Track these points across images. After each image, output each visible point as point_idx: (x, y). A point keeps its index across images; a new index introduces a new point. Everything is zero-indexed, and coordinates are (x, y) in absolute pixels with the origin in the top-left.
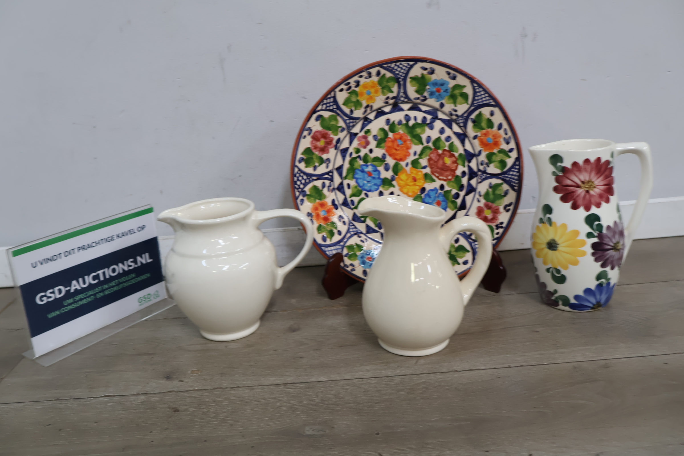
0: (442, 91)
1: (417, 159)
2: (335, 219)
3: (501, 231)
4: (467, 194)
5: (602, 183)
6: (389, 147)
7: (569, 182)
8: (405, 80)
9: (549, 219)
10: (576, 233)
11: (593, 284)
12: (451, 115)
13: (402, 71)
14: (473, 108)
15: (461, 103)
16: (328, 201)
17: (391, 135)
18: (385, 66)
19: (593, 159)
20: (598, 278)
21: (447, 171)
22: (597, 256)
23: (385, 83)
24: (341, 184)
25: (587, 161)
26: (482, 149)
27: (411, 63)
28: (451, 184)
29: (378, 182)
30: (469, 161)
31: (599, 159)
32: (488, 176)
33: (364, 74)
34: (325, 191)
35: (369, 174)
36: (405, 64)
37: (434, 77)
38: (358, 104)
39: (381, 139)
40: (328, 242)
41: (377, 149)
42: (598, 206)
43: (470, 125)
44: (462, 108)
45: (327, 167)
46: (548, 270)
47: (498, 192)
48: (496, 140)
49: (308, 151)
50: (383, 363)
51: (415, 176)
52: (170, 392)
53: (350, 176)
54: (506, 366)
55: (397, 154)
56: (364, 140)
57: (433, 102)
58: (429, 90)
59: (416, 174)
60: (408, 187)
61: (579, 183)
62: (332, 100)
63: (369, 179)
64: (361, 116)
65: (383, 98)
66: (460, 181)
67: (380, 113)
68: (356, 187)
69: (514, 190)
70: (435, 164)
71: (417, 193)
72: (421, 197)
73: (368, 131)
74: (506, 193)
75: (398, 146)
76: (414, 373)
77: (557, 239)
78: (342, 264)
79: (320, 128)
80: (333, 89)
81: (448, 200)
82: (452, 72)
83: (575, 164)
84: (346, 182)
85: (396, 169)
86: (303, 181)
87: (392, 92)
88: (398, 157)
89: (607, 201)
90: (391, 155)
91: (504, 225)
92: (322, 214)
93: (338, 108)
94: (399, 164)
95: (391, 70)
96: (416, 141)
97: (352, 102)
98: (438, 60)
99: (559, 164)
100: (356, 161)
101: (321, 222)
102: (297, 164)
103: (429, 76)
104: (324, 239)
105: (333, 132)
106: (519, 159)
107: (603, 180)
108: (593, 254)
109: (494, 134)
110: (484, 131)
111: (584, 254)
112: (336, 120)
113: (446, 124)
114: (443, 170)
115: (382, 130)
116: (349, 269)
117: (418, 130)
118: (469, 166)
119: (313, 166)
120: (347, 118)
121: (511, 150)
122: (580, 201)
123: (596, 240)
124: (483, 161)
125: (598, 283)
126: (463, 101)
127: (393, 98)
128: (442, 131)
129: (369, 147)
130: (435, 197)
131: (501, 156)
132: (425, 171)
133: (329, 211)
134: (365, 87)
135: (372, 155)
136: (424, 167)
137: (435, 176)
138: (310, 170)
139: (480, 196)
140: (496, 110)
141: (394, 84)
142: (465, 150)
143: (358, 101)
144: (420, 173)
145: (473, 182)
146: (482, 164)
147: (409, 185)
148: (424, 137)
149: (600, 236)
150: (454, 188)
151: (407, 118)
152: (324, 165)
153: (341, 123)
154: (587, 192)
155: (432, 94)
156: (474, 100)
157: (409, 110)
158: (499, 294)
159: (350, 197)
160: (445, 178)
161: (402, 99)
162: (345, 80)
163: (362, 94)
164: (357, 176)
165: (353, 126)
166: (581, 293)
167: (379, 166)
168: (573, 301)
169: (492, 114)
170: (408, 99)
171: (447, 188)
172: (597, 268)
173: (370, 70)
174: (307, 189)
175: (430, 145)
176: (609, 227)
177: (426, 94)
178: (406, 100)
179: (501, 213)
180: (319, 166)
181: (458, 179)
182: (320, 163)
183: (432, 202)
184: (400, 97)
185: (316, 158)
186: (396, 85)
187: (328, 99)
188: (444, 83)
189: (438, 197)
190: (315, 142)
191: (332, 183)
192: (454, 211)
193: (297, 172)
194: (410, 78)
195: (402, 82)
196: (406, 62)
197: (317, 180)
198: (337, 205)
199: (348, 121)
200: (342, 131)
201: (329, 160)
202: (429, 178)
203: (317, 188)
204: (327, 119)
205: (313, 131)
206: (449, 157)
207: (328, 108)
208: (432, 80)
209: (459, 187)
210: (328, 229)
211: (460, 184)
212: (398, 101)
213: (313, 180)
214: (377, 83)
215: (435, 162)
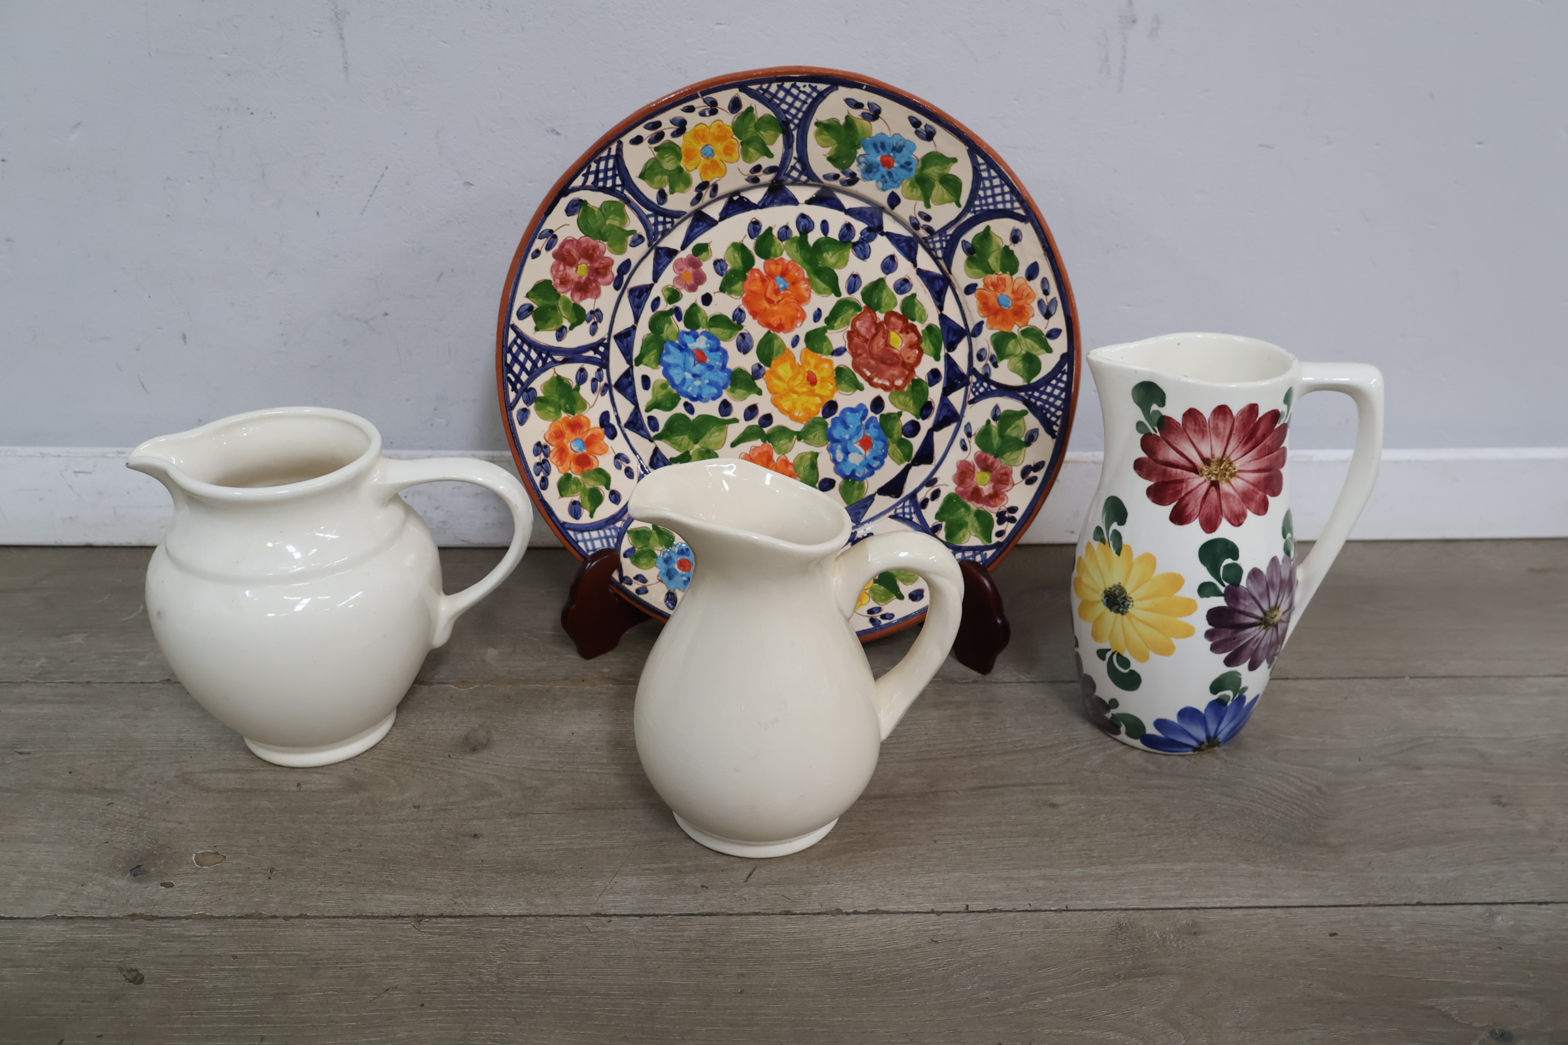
0: (896, 165)
1: (824, 330)
2: (605, 462)
3: (1009, 527)
4: (938, 426)
5: (1254, 466)
6: (753, 293)
7: (1173, 456)
8: (803, 127)
9: (1117, 536)
10: (1176, 581)
11: (1202, 700)
12: (916, 226)
13: (798, 104)
14: (969, 215)
15: (942, 202)
16: (592, 418)
17: (759, 263)
18: (755, 87)
19: (1236, 408)
20: (1216, 687)
21: (892, 365)
22: (1218, 639)
23: (752, 129)
24: (628, 374)
25: (1222, 411)
26: (985, 320)
27: (821, 87)
28: (902, 398)
29: (721, 377)
30: (951, 347)
31: (1253, 408)
32: (993, 388)
33: (698, 103)
34: (585, 390)
35: (700, 357)
36: (805, 87)
37: (877, 128)
38: (679, 178)
39: (733, 271)
40: (585, 519)
41: (721, 294)
42: (1237, 520)
43: (960, 256)
44: (943, 214)
45: (593, 332)
46: (1101, 654)
47: (1011, 432)
48: (1020, 303)
49: (542, 289)
50: (668, 871)
51: (814, 371)
52: (133, 916)
53: (652, 356)
54: (960, 906)
55: (773, 313)
56: (691, 270)
57: (872, 190)
58: (862, 159)
59: (816, 367)
60: (795, 396)
61: (1198, 461)
62: (611, 163)
63: (698, 368)
64: (688, 209)
65: (747, 168)
66: (926, 394)
67: (736, 204)
68: (664, 386)
69: (1050, 431)
70: (867, 346)
71: (818, 412)
72: (826, 424)
73: (702, 249)
74: (1031, 438)
75: (777, 292)
76: (736, 910)
77: (1128, 589)
78: (616, 576)
79: (577, 234)
80: (615, 136)
81: (891, 437)
82: (924, 120)
83: (1192, 415)
84: (638, 372)
85: (767, 352)
86: (529, 365)
87: (770, 155)
88: (774, 321)
89: (1262, 508)
90: (754, 315)
91: (1018, 516)
92: (574, 446)
93: (627, 183)
94: (777, 338)
95: (770, 100)
96: (821, 285)
97: (664, 172)
98: (890, 86)
99: (1154, 407)
100: (670, 323)
101: (570, 469)
102: (514, 319)
103: (866, 123)
104: (575, 509)
105: (610, 245)
106: (1070, 358)
107: (1255, 460)
108: (1209, 635)
109: (1016, 287)
110: (994, 277)
111: (1189, 632)
112: (623, 216)
113: (900, 249)
114: (883, 362)
115: (740, 248)
116: (632, 588)
117: (830, 258)
118: (948, 358)
119: (559, 327)
120: (647, 212)
121: (1053, 334)
122: (1193, 506)
123: (1220, 602)
124: (983, 350)
125: (1215, 697)
126: (947, 196)
127: (771, 170)
128: (889, 265)
129: (702, 290)
130: (859, 428)
131: (1027, 345)
132: (838, 361)
133: (589, 443)
134: (698, 136)
135: (710, 311)
136: (839, 352)
137: (863, 375)
138: (547, 338)
139: (969, 435)
140: (1027, 230)
141: (777, 136)
142: (943, 318)
143: (680, 170)
144: (826, 366)
145: (956, 398)
146: (980, 358)
147: (796, 393)
148: (843, 276)
149: (1233, 594)
150: (906, 408)
151: (805, 224)
152: (585, 327)
153: (634, 224)
154: (1215, 484)
155: (869, 170)
156: (973, 195)
157: (810, 202)
158: (988, 678)
159: (647, 410)
160: (887, 383)
161: (795, 174)
162: (648, 115)
163: (690, 155)
164: (666, 359)
165: (666, 233)
166: (1173, 717)
167: (725, 340)
168: (1151, 730)
169: (1016, 238)
170: (811, 177)
171: (889, 408)
172: (1216, 666)
173: (715, 96)
174: (538, 384)
175: (857, 296)
176: (1255, 573)
177: (854, 168)
178: (804, 178)
179: (1014, 485)
180: (571, 328)
181: (919, 388)
182: (575, 320)
183: (850, 439)
184: (789, 168)
185: (565, 309)
186: (780, 138)
187: (601, 159)
188: (903, 146)
189: (867, 427)
190: (565, 269)
191: (604, 371)
192: (903, 466)
193: (515, 342)
194: (817, 124)
195: (795, 133)
196: (807, 84)
197: (564, 362)
198: (613, 427)
199: (652, 220)
200: (635, 244)
201: (599, 313)
202: (847, 378)
203: (565, 381)
204: (596, 210)
205: (560, 240)
206: (901, 332)
207: (601, 184)
208: (874, 134)
209: (921, 407)
210: (588, 487)
211: (923, 402)
212: (783, 177)
213: (556, 362)
214: (731, 130)
215: (866, 340)
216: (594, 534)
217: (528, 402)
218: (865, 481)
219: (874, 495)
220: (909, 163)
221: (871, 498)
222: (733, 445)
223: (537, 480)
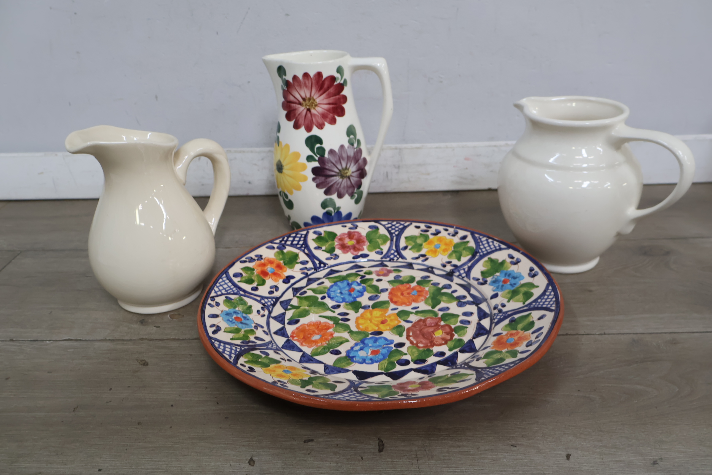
1: (412, 313)
2: (270, 282)
4: (418, 370)
6: (399, 289)
8: (481, 257)
12: (495, 308)
13: (488, 248)
14: (526, 308)
15: (517, 301)
16: (288, 272)
17: (414, 284)
18: (477, 235)
23: (460, 249)
24: (319, 279)
26: (492, 345)
27: (503, 246)
29: (349, 299)
30: (462, 351)
34: (298, 266)
35: (351, 290)
36: (496, 244)
37: (514, 268)
38: (419, 247)
39: (401, 280)
41: (387, 282)
43: (505, 321)
45: (327, 259)
48: (519, 341)
49: (332, 236)
51: (389, 320)
53: (335, 280)
55: (398, 297)
56: (385, 272)
57: (489, 289)
58: (495, 277)
59: (391, 319)
60: (369, 321)
62: (401, 227)
63: (345, 292)
64: (409, 259)
65: (446, 259)
66: (429, 356)
67: (429, 270)
68: (325, 288)
70: (423, 326)
71: (369, 331)
72: (367, 336)
73: (398, 271)
75: (409, 294)
78: (212, 295)
79: (364, 234)
80: (412, 221)
81: (390, 359)
82: (537, 269)
84: (324, 280)
85: (379, 305)
87: (459, 260)
88: (395, 299)
90: (390, 293)
92: (269, 269)
93: (398, 237)
94: (389, 304)
95: (479, 243)
97: (415, 242)
100: (356, 277)
101: (257, 269)
102: (311, 231)
103: (510, 265)
104: (238, 275)
105: (369, 246)
109: (523, 335)
110: (514, 331)
112: (385, 242)
113: (479, 313)
114: (423, 335)
115: (412, 278)
116: (210, 301)
117: (445, 299)
118: (456, 354)
119: (320, 246)
120: (394, 248)
126: (521, 299)
127: (455, 266)
128: (467, 314)
130: (380, 346)
132: (403, 324)
133: (274, 274)
134: (440, 240)
136: (408, 321)
137: (408, 333)
138: (312, 245)
140: (550, 315)
141: (468, 255)
142: (471, 342)
143: (421, 245)
144: (396, 321)
145: (441, 368)
147: (371, 321)
150: (412, 354)
151: (447, 287)
152: (328, 255)
153: (385, 248)
155: (494, 282)
157: (458, 284)
159: (308, 289)
160: (415, 342)
161: (462, 272)
163: (431, 243)
165: (391, 260)
167: (368, 292)
169: (541, 317)
170: (467, 276)
171: (404, 349)
173: (460, 231)
174: (289, 249)
175: (440, 313)
177: (489, 279)
178: (464, 275)
180: (323, 251)
181: (427, 353)
182: (328, 250)
183: (370, 347)
184: (462, 268)
185: (329, 245)
186: (469, 257)
187: (399, 223)
188: (518, 277)
189: (384, 348)
190: (346, 237)
191: (313, 271)
192: (380, 371)
193: (302, 235)
194: (489, 258)
195: (477, 257)
196: (498, 243)
197: (307, 254)
198: (289, 282)
199: (392, 252)
200: (377, 253)
201: (337, 257)
202: (399, 330)
203: (297, 258)
204: (379, 234)
205: (356, 230)
206: (445, 333)
207: (390, 229)
208: (509, 270)
209: (418, 359)
210: (253, 278)
211: (423, 358)
212: (456, 271)
213: (304, 251)
214: (453, 244)
215: (425, 325)
216: (230, 284)
217: (278, 248)
218: (354, 363)
219: (350, 371)
220: (515, 284)
221: (347, 371)
222: (320, 316)
223: (244, 259)
